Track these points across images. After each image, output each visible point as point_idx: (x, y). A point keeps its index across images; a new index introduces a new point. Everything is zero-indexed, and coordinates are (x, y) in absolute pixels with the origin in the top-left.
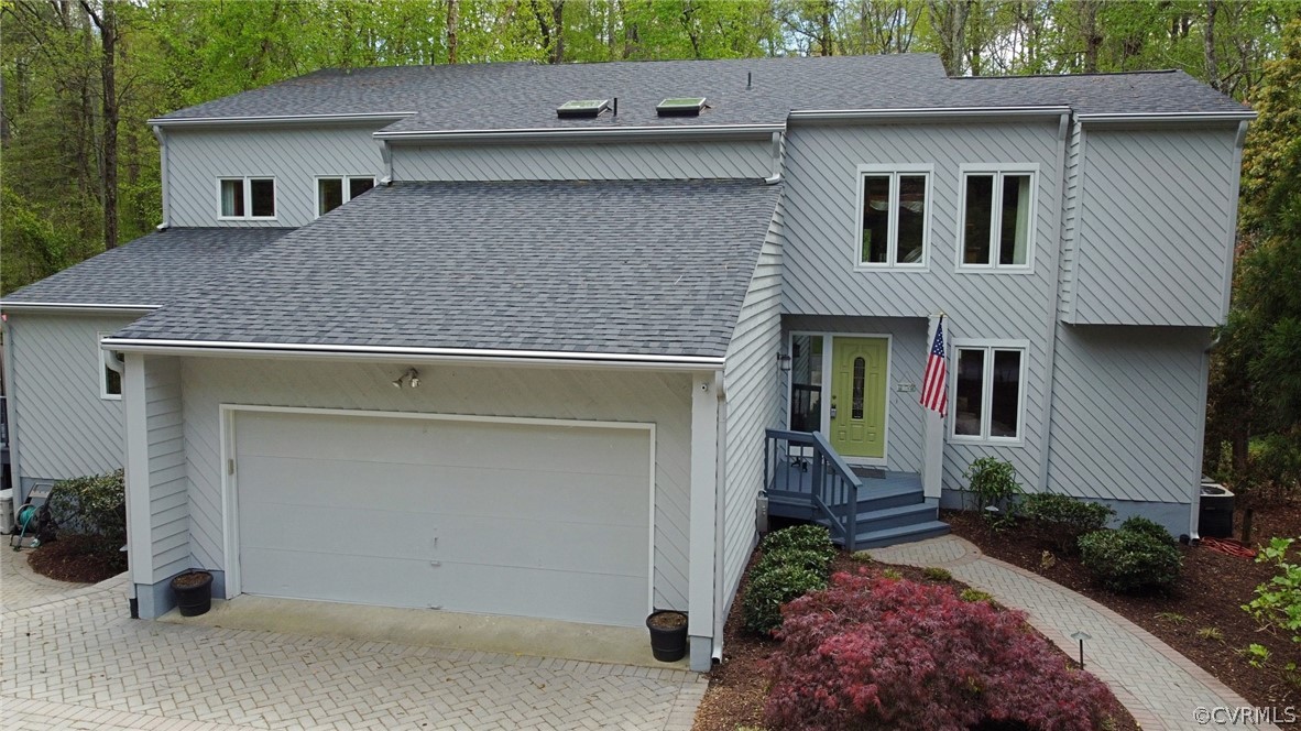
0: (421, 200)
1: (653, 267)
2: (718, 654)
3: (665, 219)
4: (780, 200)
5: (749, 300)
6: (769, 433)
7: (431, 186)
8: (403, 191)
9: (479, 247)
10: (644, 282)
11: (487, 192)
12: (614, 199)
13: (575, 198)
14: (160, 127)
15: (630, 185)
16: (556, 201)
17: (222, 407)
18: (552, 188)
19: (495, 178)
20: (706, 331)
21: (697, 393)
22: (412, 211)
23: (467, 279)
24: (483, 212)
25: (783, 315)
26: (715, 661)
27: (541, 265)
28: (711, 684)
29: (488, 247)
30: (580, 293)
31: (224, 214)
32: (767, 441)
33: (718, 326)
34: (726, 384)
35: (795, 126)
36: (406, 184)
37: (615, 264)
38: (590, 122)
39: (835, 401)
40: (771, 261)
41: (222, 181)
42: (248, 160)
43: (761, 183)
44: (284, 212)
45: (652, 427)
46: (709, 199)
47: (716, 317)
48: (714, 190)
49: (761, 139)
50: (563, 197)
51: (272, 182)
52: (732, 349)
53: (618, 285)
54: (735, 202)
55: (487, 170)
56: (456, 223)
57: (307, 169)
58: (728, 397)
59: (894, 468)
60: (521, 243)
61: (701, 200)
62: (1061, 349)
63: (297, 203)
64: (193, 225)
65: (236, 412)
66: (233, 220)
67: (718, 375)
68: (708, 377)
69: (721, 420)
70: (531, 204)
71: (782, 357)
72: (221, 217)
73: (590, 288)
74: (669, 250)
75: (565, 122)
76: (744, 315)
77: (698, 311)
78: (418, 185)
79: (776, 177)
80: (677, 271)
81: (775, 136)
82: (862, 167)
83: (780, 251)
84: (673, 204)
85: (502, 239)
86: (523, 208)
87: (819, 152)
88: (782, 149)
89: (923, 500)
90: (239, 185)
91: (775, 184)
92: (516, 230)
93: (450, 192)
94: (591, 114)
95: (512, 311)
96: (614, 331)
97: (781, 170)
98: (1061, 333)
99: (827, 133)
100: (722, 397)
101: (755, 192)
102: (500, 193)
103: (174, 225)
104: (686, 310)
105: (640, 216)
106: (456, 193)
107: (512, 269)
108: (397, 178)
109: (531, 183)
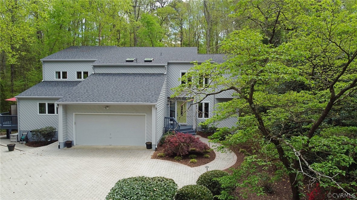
0: (101, 77)
1: (145, 89)
2: (156, 147)
3: (147, 81)
4: (166, 77)
5: (160, 95)
6: (165, 118)
7: (102, 74)
8: (97, 75)
9: (115, 86)
10: (144, 92)
11: (113, 75)
12: (137, 77)
13: (130, 77)
14: (43, 61)
15: (140, 74)
16: (127, 77)
17: (74, 113)
18: (125, 75)
19: (114, 73)
20: (154, 99)
21: (153, 108)
22: (100, 79)
23: (114, 92)
24: (114, 79)
25: (168, 97)
26: (156, 148)
27: (127, 89)
28: (155, 151)
29: (116, 86)
30: (134, 94)
31: (56, 78)
32: (165, 119)
33: (156, 99)
34: (157, 107)
35: (169, 64)
36: (97, 74)
37: (139, 89)
38: (132, 63)
39: (178, 113)
40: (165, 88)
41: (56, 72)
42: (62, 68)
43: (163, 74)
44: (69, 78)
45: (146, 114)
46: (154, 77)
47: (155, 97)
48: (155, 76)
49: (163, 66)
50: (128, 77)
51: (66, 72)
52: (158, 102)
53: (140, 92)
54: (159, 78)
55: (113, 71)
56: (110, 82)
57: (74, 70)
58: (157, 109)
59: (188, 125)
60: (122, 85)
61: (153, 77)
62: (215, 102)
63: (72, 77)
64: (49, 80)
65: (76, 114)
66: (58, 80)
67: (156, 105)
68: (154, 106)
69: (156, 113)
70: (122, 78)
71: (168, 105)
72: (55, 79)
73: (135, 93)
74: (148, 87)
75: (127, 62)
76: (160, 97)
77: (153, 96)
78: (100, 74)
79: (166, 73)
80: (149, 90)
81: (165, 66)
82: (181, 71)
83: (167, 86)
84: (148, 78)
85: (118, 85)
86: (121, 79)
87: (173, 68)
88: (167, 68)
89: (193, 129)
90: (59, 73)
91: (165, 74)
92: (121, 83)
93: (106, 75)
94: (132, 61)
95: (123, 97)
96: (140, 100)
97: (167, 72)
98: (215, 100)
99: (175, 65)
100: (156, 109)
101: (162, 76)
102: (116, 76)
103: (45, 80)
104: (151, 96)
105: (142, 80)
106: (107, 76)
107: (122, 90)
108: (95, 73)
109: (121, 74)
